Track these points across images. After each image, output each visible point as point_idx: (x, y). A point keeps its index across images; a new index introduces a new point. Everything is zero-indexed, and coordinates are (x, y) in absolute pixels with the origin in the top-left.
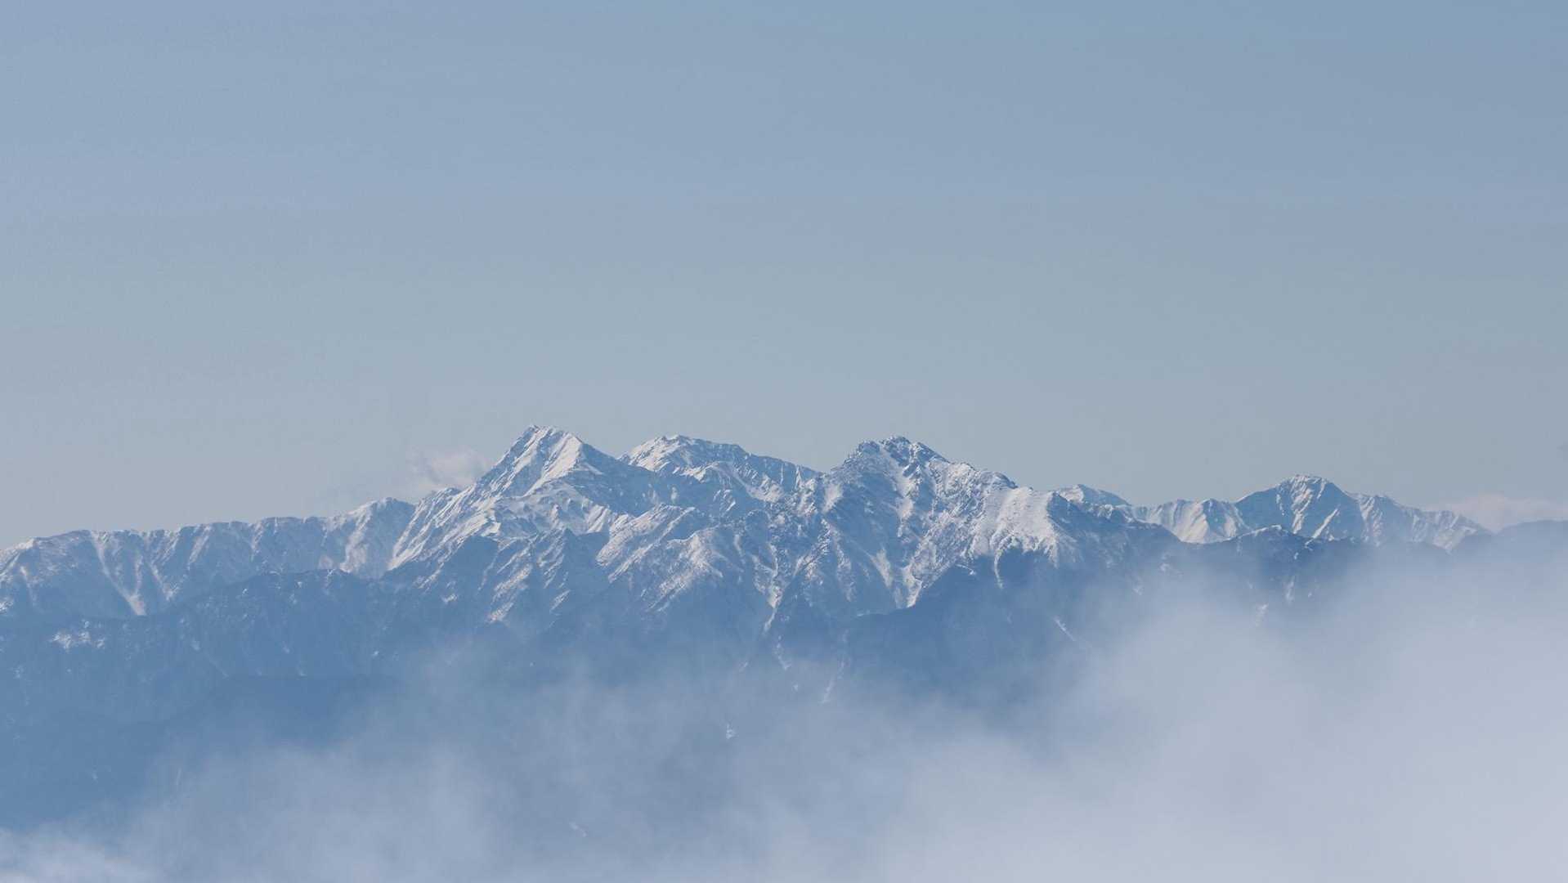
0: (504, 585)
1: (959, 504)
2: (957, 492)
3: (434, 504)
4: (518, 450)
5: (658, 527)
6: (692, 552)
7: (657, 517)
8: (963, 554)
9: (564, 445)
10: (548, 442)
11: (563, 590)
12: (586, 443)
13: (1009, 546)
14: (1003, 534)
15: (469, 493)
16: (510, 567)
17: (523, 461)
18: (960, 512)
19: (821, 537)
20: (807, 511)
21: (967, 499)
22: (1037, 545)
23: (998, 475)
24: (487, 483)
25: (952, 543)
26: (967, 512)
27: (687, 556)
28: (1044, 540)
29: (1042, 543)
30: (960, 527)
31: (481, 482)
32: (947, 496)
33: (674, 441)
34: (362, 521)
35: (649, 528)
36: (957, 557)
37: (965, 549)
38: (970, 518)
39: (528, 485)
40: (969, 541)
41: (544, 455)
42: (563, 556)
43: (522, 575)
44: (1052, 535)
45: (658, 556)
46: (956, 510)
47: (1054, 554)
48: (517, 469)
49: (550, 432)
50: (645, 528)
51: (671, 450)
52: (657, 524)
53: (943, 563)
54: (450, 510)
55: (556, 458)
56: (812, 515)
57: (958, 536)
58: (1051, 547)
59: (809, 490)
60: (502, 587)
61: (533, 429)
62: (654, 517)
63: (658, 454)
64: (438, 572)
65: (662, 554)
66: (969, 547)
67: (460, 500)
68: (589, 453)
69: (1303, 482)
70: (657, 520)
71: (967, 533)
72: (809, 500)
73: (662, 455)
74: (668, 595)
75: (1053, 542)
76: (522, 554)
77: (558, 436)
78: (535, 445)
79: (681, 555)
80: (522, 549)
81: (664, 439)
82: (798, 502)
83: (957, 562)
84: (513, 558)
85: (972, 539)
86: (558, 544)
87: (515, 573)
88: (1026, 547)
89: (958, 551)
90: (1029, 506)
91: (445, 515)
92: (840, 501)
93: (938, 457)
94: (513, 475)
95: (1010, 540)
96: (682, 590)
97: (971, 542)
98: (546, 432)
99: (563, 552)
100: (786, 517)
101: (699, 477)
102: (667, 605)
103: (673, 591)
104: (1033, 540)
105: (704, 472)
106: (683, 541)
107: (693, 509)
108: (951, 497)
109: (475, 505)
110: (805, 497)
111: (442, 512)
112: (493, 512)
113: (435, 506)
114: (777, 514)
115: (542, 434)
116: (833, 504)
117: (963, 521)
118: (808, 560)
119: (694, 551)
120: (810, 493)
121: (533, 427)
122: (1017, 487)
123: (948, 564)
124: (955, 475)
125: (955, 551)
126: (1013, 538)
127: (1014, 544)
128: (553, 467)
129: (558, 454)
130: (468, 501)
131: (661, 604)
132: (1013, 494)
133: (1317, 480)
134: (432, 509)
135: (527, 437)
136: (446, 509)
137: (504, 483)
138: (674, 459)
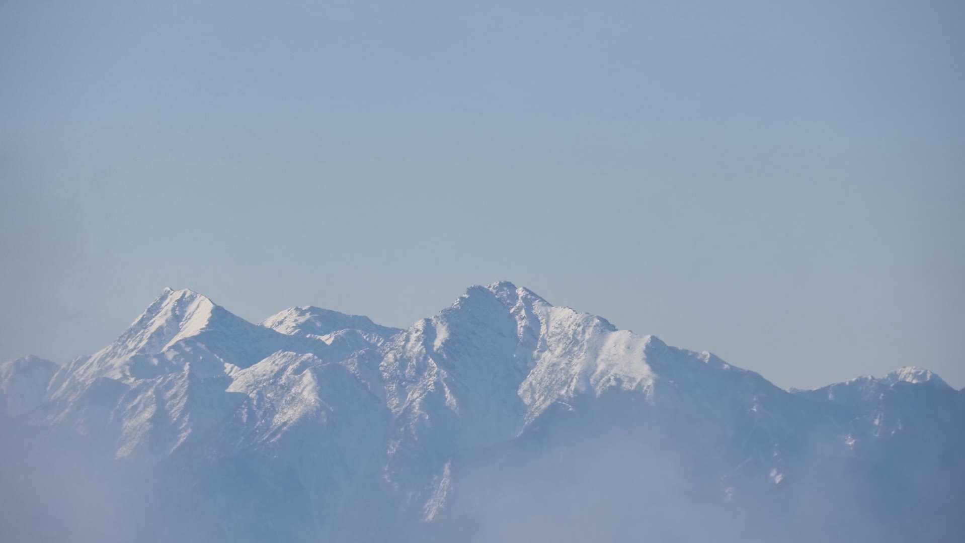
0: (129, 424)
1: (561, 345)
2: (559, 334)
3: (74, 361)
4: (154, 310)
5: (278, 372)
6: (304, 388)
7: (276, 363)
8: (563, 392)
9: (198, 307)
10: (182, 304)
11: (185, 429)
12: (218, 304)
13: (608, 385)
14: (602, 375)
15: (108, 351)
16: (135, 408)
17: (159, 321)
18: (562, 354)
19: (429, 375)
20: (416, 350)
21: (569, 341)
22: (634, 384)
23: (599, 318)
24: (124, 342)
25: (554, 383)
26: (570, 352)
27: (300, 391)
28: (641, 380)
29: (639, 384)
30: (561, 367)
31: (119, 341)
32: (550, 337)
33: (307, 311)
34: (6, 376)
35: (269, 372)
36: (559, 395)
37: (566, 388)
38: (572, 358)
39: (162, 343)
40: (569, 380)
41: (178, 317)
42: (186, 398)
43: (147, 414)
44: (649, 376)
45: (272, 391)
46: (558, 351)
47: (650, 393)
48: (153, 329)
49: (184, 294)
50: (264, 373)
51: (302, 320)
52: (277, 368)
53: (544, 401)
54: (88, 368)
55: (190, 318)
56: (420, 353)
57: (559, 376)
58: (648, 387)
59: (417, 331)
60: (128, 424)
61: (169, 292)
62: (274, 362)
63: (290, 323)
64: (67, 410)
65: (276, 388)
66: (569, 387)
67: (98, 359)
68: (219, 314)
69: (910, 373)
70: (277, 365)
71: (568, 372)
72: (418, 340)
73: (294, 325)
74: (279, 428)
75: (650, 382)
76: (147, 395)
77: (192, 298)
78: (170, 306)
79: (293, 391)
80: (147, 391)
81: (297, 309)
82: (407, 340)
83: (558, 400)
84: (139, 398)
85: (573, 379)
86: (182, 386)
87: (141, 412)
88: (626, 386)
89: (560, 389)
90: (629, 348)
91: (84, 372)
92: (446, 341)
93: (543, 300)
94: (148, 335)
95: (609, 379)
96: (294, 422)
97: (571, 381)
98: (182, 293)
99: (186, 394)
100: (395, 356)
101: (329, 342)
102: (279, 436)
103: (285, 424)
104: (631, 380)
105: (332, 339)
106: (296, 376)
107: (311, 355)
108: (554, 339)
109: (112, 362)
110: (414, 336)
111: (81, 370)
112: (127, 367)
113: (75, 364)
114: (387, 353)
115: (178, 295)
116: (440, 344)
117: (564, 362)
118: (416, 395)
119: (307, 385)
120: (419, 333)
121: (169, 289)
122: (617, 330)
123: (548, 402)
124: (558, 318)
125: (556, 390)
126: (612, 378)
127: (613, 383)
128: (187, 327)
129: (192, 315)
130: (105, 358)
131: (273, 435)
132: (614, 336)
133: (922, 371)
134: (71, 366)
135: (163, 298)
136: (85, 366)
137: (140, 341)
138: (304, 327)
